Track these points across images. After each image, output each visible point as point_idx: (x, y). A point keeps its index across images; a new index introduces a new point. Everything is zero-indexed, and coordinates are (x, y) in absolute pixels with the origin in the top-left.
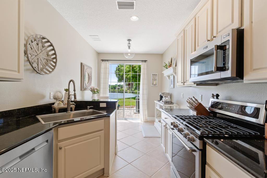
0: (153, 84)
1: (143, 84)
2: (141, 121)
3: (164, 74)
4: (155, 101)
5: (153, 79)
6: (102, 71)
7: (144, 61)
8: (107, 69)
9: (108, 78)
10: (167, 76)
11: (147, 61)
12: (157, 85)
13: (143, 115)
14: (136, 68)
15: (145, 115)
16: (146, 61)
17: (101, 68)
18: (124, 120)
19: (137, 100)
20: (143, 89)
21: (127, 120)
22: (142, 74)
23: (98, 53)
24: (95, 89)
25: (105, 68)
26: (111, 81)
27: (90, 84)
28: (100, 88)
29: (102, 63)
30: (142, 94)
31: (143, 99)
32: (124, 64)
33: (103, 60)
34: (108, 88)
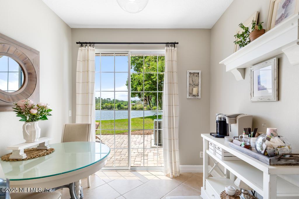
0: (191, 94)
1: (170, 94)
2: (167, 176)
3: (225, 66)
4: (202, 135)
5: (191, 83)
6: (80, 66)
7: (171, 43)
8: (90, 61)
9: (93, 83)
10: (238, 69)
11: (178, 43)
12: (200, 97)
13: (171, 163)
14: (154, 76)
15: (175, 162)
16: (175, 43)
17: (77, 60)
18: (129, 170)
19: (158, 129)
20: (169, 105)
21: (136, 171)
22: (167, 72)
23: (71, 28)
24: (32, 108)
25: (85, 61)
26: (101, 90)
27: (27, 93)
28: (75, 104)
29: (80, 48)
30: (167, 117)
31: (170, 128)
32: (128, 51)
33: (82, 44)
34: (93, 104)
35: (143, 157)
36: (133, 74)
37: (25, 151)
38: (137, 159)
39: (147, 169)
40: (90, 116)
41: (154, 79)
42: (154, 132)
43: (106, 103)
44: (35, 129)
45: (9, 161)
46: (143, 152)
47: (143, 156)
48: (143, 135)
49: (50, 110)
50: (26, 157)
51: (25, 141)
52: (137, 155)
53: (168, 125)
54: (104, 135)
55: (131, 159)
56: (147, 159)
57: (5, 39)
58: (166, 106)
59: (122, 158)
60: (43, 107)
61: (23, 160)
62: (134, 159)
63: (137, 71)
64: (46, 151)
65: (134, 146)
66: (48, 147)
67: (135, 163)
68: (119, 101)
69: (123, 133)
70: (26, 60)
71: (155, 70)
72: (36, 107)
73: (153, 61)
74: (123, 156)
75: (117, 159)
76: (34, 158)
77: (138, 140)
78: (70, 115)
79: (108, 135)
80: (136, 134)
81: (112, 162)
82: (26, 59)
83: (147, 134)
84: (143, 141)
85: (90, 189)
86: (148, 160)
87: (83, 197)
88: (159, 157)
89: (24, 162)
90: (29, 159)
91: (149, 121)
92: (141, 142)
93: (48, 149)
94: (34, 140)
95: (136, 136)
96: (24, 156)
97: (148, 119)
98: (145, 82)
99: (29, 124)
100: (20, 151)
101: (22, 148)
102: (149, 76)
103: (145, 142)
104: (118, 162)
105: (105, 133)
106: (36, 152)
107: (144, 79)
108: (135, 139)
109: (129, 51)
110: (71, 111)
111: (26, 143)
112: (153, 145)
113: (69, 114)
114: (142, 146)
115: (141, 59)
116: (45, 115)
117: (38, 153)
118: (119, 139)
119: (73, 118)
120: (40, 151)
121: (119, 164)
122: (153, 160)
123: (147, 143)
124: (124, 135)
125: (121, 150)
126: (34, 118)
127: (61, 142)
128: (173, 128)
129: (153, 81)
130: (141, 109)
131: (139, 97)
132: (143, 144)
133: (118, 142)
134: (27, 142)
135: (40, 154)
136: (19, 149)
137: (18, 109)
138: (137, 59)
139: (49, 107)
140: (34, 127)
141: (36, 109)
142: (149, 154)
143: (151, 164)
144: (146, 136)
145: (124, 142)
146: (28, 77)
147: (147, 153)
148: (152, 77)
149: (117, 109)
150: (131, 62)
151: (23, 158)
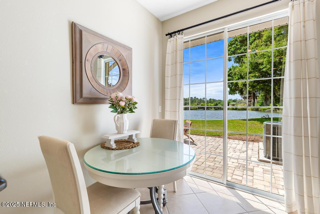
1: (299, 79)
6: (169, 59)
8: (178, 51)
9: (181, 75)
18: (225, 185)
19: (272, 136)
20: (298, 98)
21: (234, 189)
22: (292, 42)
23: (162, 22)
24: (121, 100)
25: (173, 52)
26: (190, 83)
27: (121, 87)
28: (165, 99)
29: (169, 40)
30: (293, 118)
31: (298, 136)
32: (224, 29)
33: (170, 35)
34: (181, 99)
35: (245, 171)
36: (233, 67)
37: (116, 142)
38: (237, 172)
39: (253, 191)
40: (177, 112)
41: (264, 70)
42: (264, 139)
43: (202, 102)
44: (123, 121)
45: (104, 148)
46: (245, 164)
47: (246, 169)
48: (246, 142)
49: (136, 103)
50: (115, 147)
51: (117, 132)
52: (237, 166)
53: (295, 130)
54: (197, 135)
55: (228, 170)
56: (252, 175)
57: (104, 39)
58: (290, 98)
59: (216, 165)
60: (130, 100)
61: (113, 149)
62: (232, 172)
63: (238, 62)
64: (133, 143)
65: (233, 153)
66: (135, 140)
67: (233, 177)
68: (216, 100)
69: (219, 136)
70: (120, 57)
71: (265, 57)
72: (124, 99)
73: (261, 45)
74: (218, 163)
75: (209, 166)
76: (121, 149)
77: (239, 147)
78: (160, 111)
79: (201, 136)
80: (236, 139)
81: (203, 168)
82: (120, 55)
83: (253, 141)
84: (246, 150)
85: (176, 194)
86: (254, 177)
87: (167, 201)
88: (273, 176)
89: (113, 151)
90: (117, 149)
91: (256, 125)
92: (242, 150)
93: (135, 142)
94: (123, 132)
95: (237, 141)
96: (114, 146)
97: (253, 121)
98: (250, 75)
99: (119, 115)
100: (111, 141)
101: (113, 138)
102: (255, 67)
103: (250, 152)
104: (211, 170)
105: (198, 133)
106: (125, 144)
107: (248, 70)
108: (234, 146)
109: (226, 28)
110: (161, 107)
111: (117, 133)
112: (262, 157)
113: (159, 109)
114: (244, 155)
115: (243, 47)
116: (131, 107)
117: (126, 145)
118: (213, 142)
119: (163, 113)
120: (129, 143)
121: (212, 173)
122: (262, 179)
123: (252, 153)
124: (220, 139)
125: (215, 156)
126: (123, 111)
127: (150, 137)
128: (306, 137)
129: (263, 72)
130: (244, 109)
131: (241, 94)
132: (246, 153)
133: (212, 146)
134: (119, 133)
135: (127, 146)
136: (109, 139)
137: (111, 101)
138: (239, 48)
139: (135, 100)
140: (123, 119)
141: (124, 101)
142: (255, 169)
143: (258, 185)
144: (251, 143)
145: (220, 147)
146: (123, 73)
147: (252, 167)
148: (261, 67)
149: (214, 109)
150: (228, 44)
151: (113, 148)
